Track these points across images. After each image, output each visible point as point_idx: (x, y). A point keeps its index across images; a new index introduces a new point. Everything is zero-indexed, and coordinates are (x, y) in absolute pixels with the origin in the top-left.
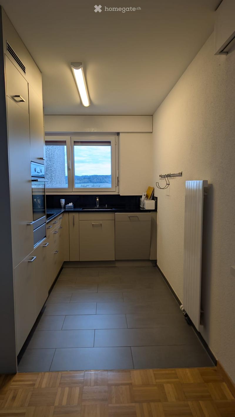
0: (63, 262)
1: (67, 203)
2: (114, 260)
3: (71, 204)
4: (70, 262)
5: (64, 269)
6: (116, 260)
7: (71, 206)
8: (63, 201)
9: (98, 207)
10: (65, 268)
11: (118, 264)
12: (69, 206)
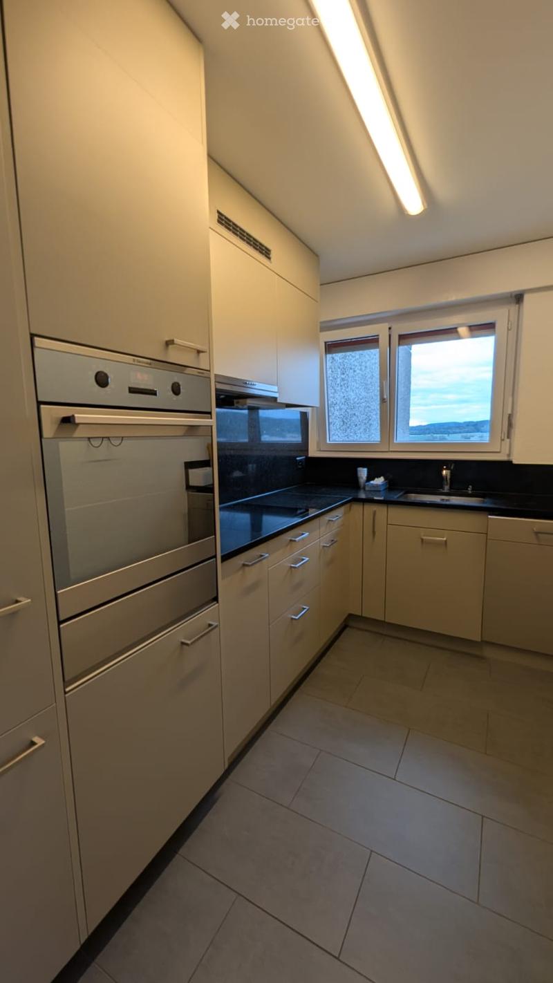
0: (346, 615)
1: (370, 478)
2: (480, 640)
3: (379, 481)
4: (361, 617)
5: (347, 631)
6: (485, 643)
7: (377, 486)
8: (363, 473)
9: (445, 491)
10: (351, 627)
11: (489, 653)
12: (373, 486)
